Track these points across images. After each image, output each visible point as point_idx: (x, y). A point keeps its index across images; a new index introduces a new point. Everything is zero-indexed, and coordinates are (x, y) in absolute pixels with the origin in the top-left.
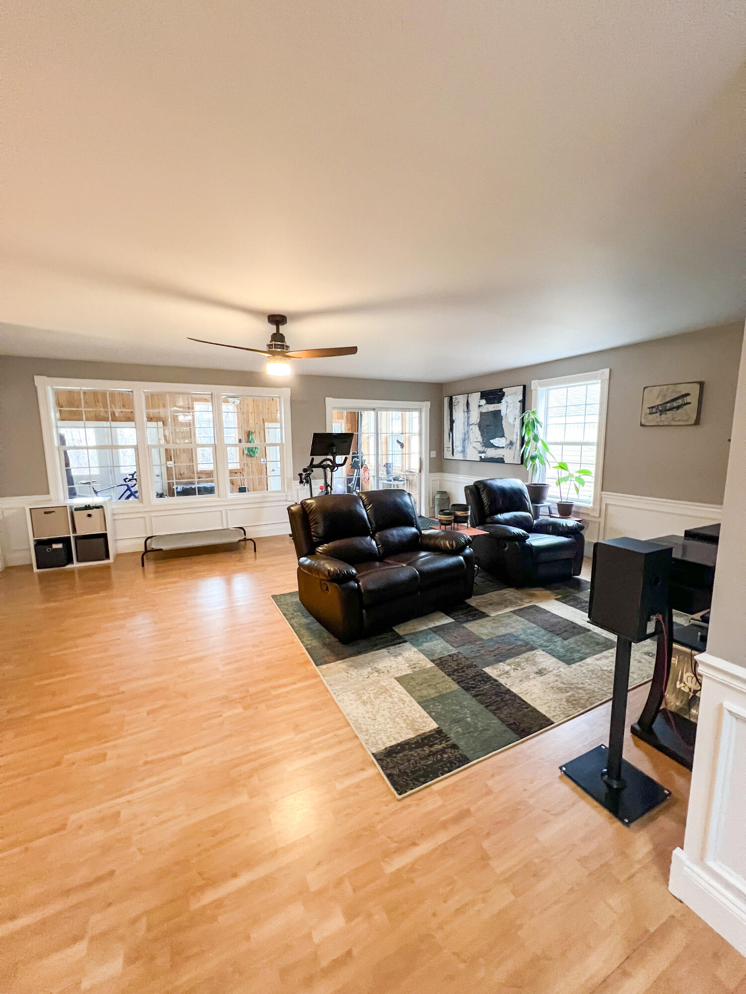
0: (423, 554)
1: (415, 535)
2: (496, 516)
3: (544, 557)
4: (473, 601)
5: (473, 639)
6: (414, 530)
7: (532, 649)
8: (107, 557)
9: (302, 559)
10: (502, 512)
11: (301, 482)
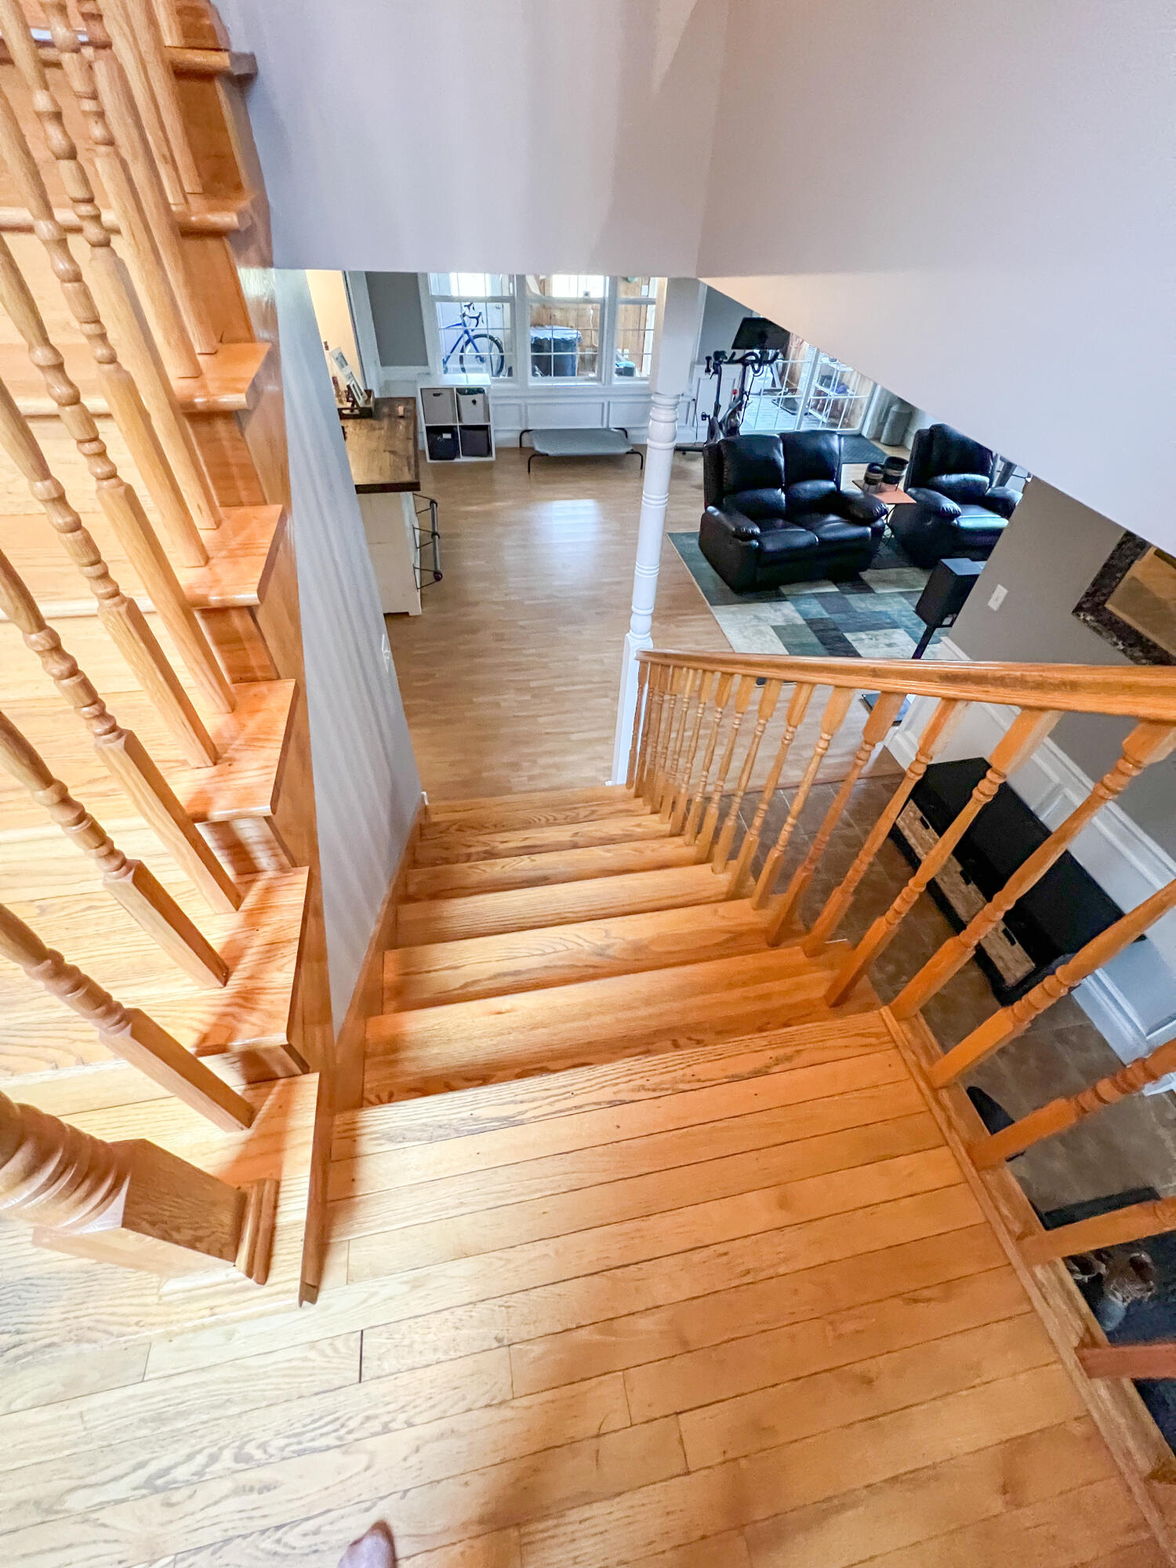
0: (832, 518)
1: (832, 491)
2: (939, 478)
3: (967, 539)
4: (866, 575)
5: (847, 609)
6: (832, 485)
7: (896, 627)
8: (489, 453)
9: (711, 508)
10: (950, 472)
11: (708, 370)
